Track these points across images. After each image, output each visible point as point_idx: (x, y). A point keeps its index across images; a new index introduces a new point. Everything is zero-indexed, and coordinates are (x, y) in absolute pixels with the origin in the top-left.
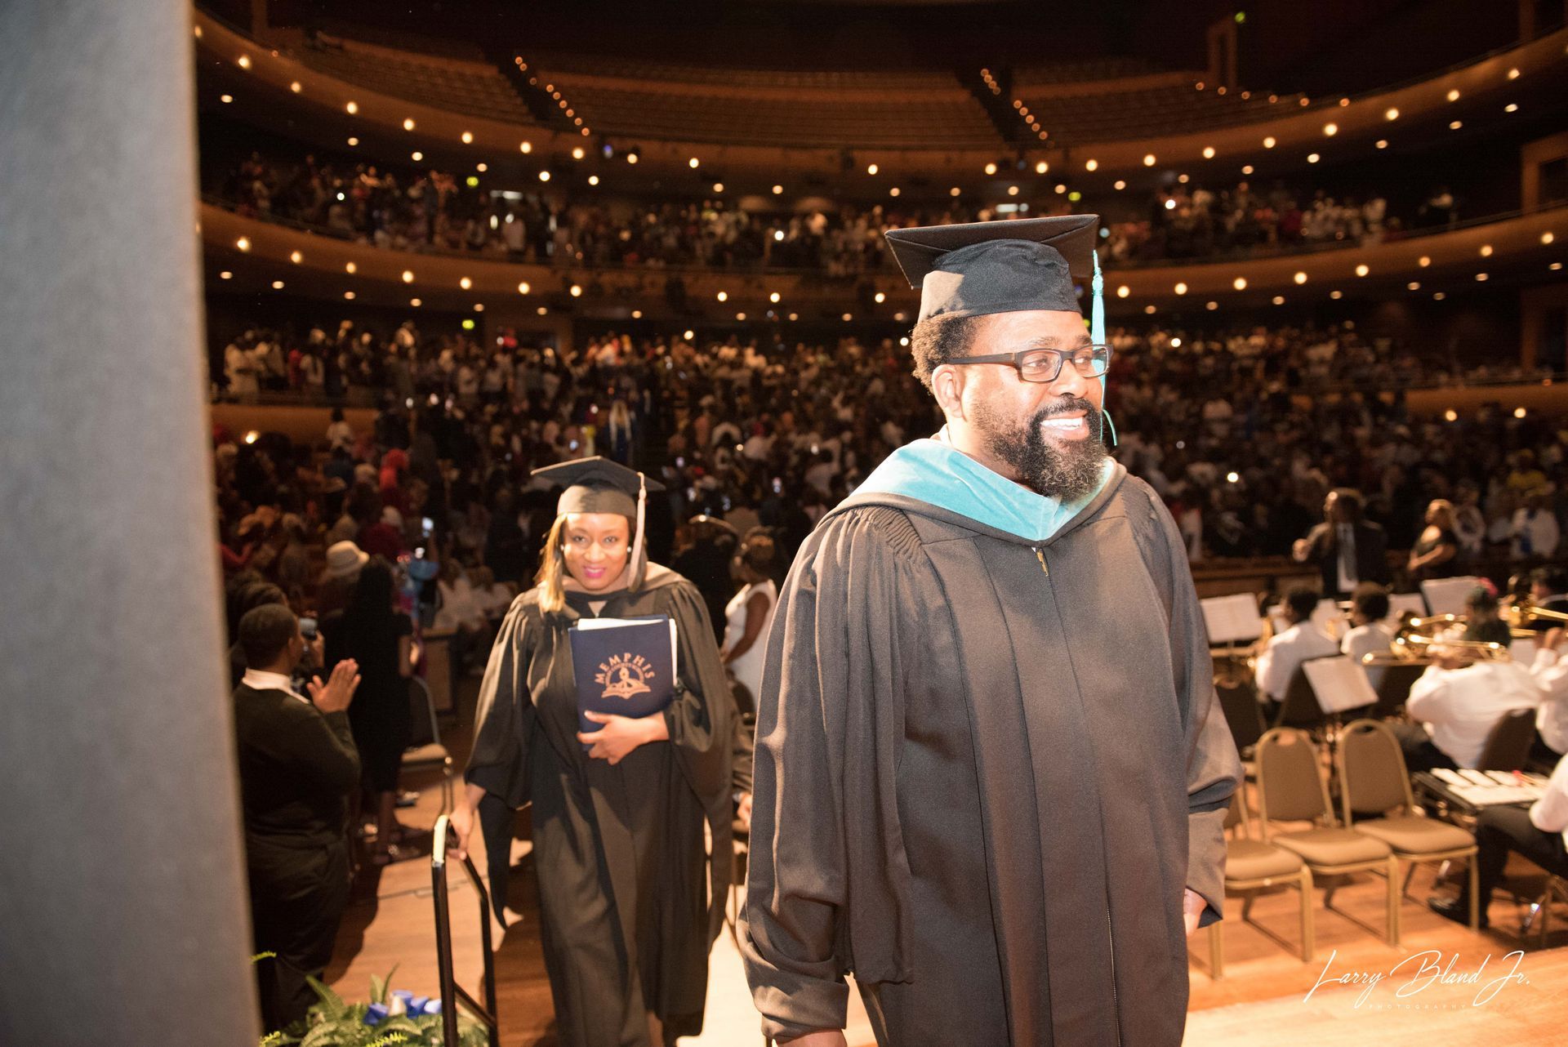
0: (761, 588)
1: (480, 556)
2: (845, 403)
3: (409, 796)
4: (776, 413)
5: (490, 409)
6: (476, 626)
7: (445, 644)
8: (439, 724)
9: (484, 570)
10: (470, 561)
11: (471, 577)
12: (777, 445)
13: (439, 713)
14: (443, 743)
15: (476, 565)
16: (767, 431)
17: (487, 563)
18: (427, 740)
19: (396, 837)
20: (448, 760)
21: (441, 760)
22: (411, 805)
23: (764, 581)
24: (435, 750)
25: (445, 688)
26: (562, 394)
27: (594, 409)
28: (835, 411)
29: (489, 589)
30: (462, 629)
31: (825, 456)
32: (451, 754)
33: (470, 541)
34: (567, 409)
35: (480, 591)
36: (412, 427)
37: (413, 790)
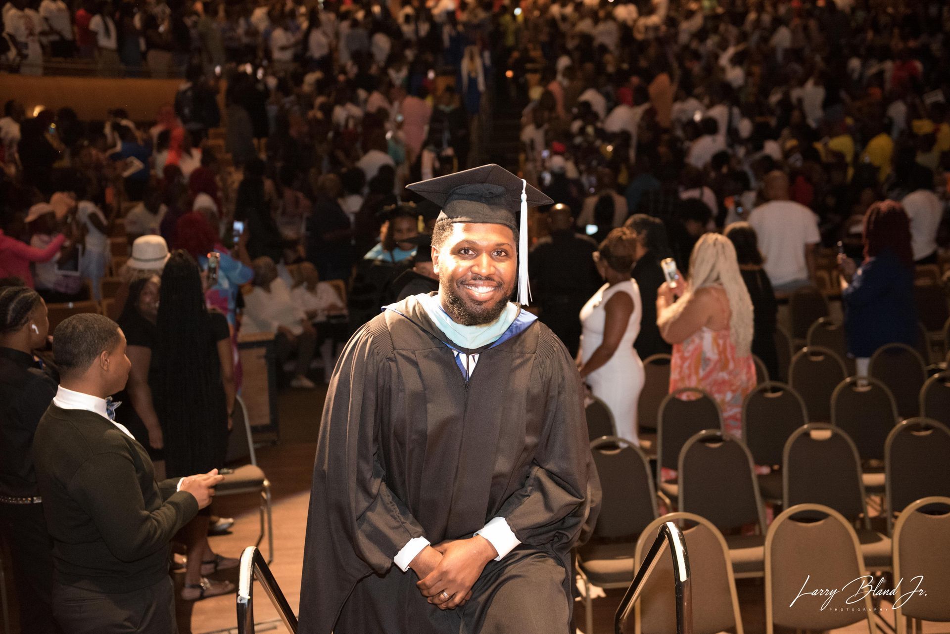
0: (623, 286)
1: (301, 250)
2: (737, 60)
3: (223, 522)
4: (648, 77)
5: (311, 78)
6: (298, 330)
7: (263, 351)
8: (255, 442)
9: (307, 266)
10: (291, 256)
11: (291, 272)
12: (650, 114)
13: (254, 430)
14: (259, 465)
15: (299, 260)
16: (640, 96)
17: (309, 259)
18: (244, 461)
19: (208, 568)
20: (266, 483)
21: (260, 482)
22: (225, 532)
23: (627, 279)
24: (251, 471)
25: (264, 400)
26: (394, 59)
27: (431, 75)
28: (723, 70)
29: (312, 289)
30: (282, 333)
31: (709, 127)
32: (268, 476)
33: (289, 233)
34: (398, 76)
35: (301, 291)
36: (221, 99)
37: (226, 516)
